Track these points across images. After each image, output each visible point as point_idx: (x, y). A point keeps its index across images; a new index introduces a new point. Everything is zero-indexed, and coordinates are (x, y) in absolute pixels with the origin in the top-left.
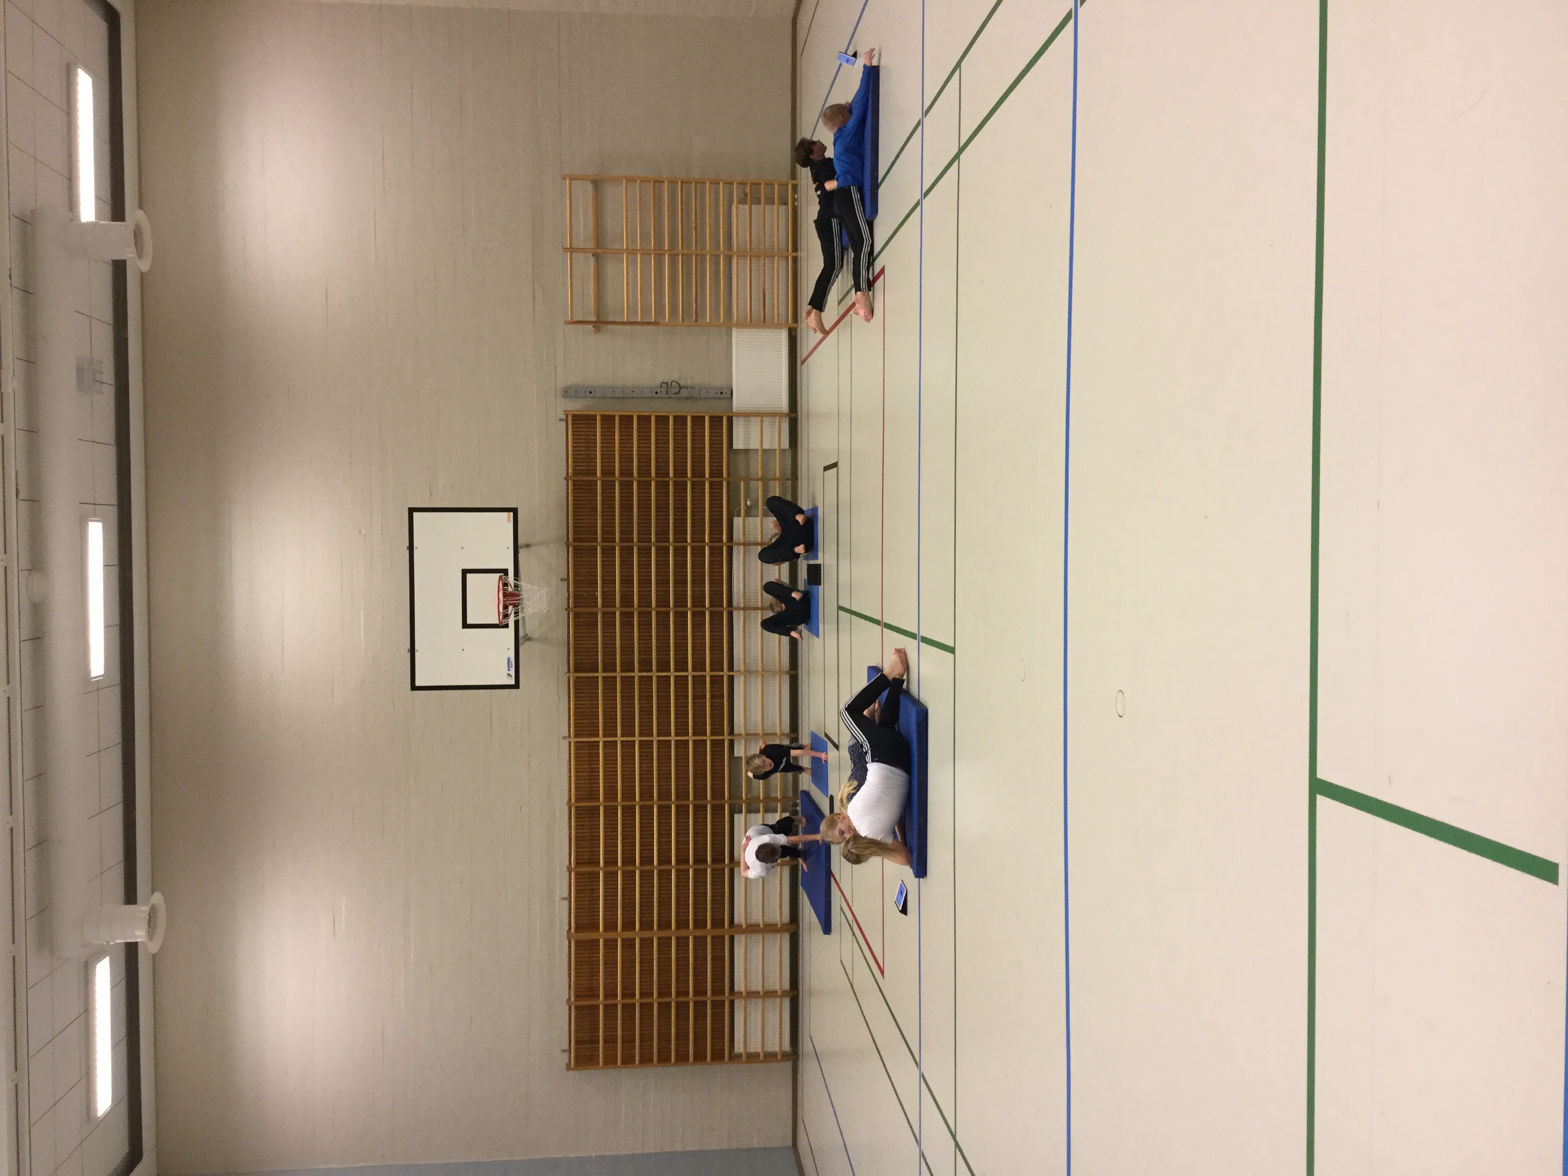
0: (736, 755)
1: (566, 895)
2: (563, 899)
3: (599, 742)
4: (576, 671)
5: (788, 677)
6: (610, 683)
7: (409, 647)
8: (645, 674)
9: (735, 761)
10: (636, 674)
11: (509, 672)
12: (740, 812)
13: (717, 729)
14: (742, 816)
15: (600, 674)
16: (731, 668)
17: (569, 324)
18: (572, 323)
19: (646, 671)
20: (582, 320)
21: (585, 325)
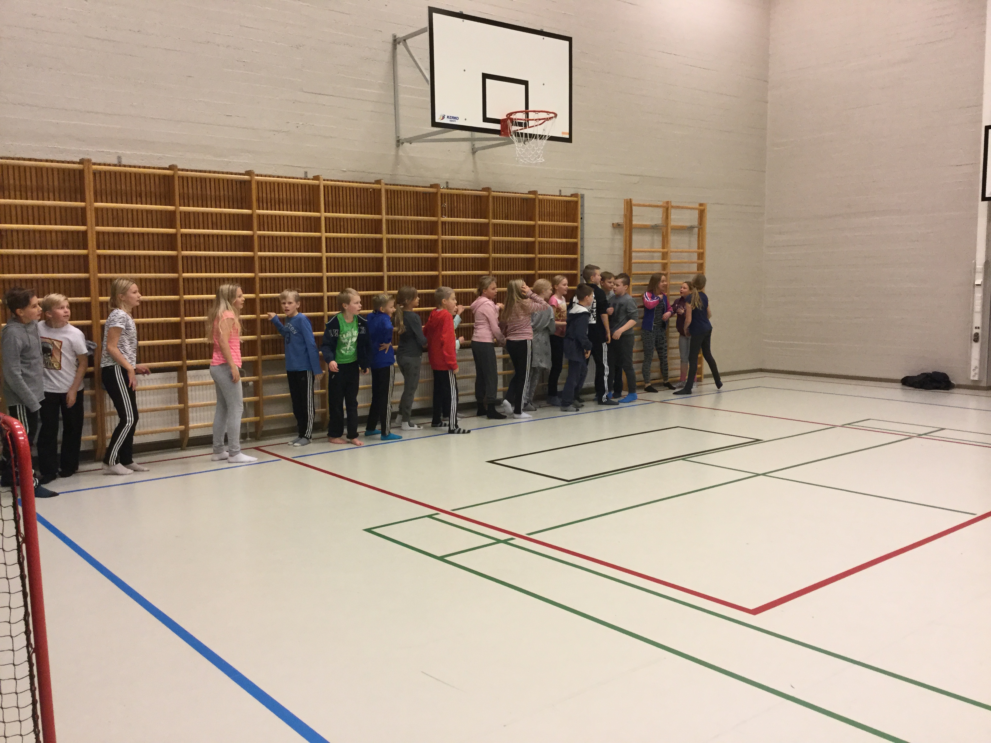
1: (124, 162)
2: (119, 158)
3: (319, 211)
4: (387, 191)
6: (376, 226)
7: (465, 13)
8: (385, 263)
10: (385, 255)
11: (446, 117)
15: (384, 217)
17: (627, 202)
18: (629, 205)
19: (388, 265)
20: (634, 213)
21: (625, 216)
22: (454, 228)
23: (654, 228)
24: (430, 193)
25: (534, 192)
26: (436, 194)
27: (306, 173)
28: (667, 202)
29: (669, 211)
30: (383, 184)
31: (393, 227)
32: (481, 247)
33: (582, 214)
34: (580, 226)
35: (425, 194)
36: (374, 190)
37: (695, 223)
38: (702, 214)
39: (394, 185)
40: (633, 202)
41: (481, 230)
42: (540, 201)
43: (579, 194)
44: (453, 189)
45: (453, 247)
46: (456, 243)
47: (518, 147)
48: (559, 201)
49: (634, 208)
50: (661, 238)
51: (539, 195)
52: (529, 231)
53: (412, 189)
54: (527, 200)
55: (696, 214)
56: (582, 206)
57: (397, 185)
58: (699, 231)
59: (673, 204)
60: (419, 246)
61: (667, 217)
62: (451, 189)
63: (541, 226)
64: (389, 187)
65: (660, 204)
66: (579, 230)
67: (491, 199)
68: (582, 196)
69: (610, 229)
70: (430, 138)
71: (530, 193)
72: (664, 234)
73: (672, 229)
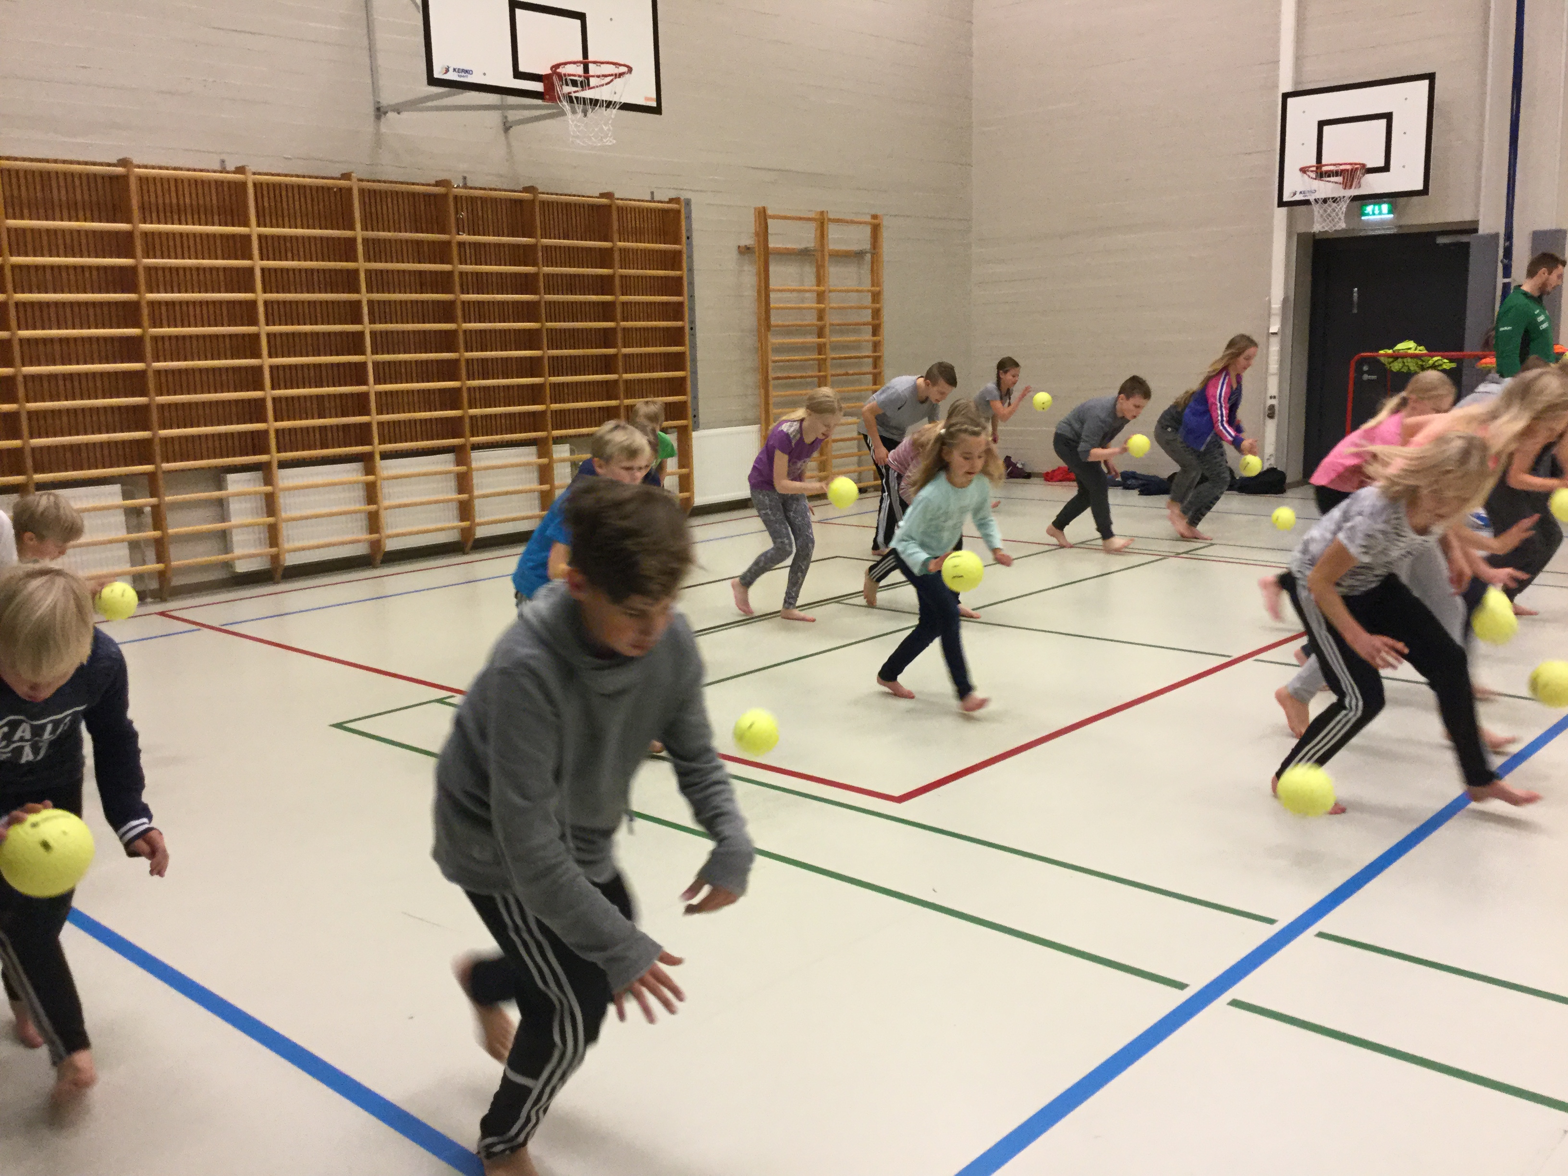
0: (231, 477)
3: (246, 224)
4: (362, 191)
5: (365, 553)
6: (346, 249)
8: (365, 310)
9: (218, 477)
10: (364, 296)
12: (126, 495)
13: (287, 440)
14: (118, 500)
15: (359, 233)
16: (385, 456)
17: (759, 213)
18: (762, 216)
19: (371, 313)
20: (770, 230)
21: (757, 234)
22: (480, 253)
23: (803, 255)
24: (435, 196)
25: (608, 195)
26: (445, 196)
27: (223, 161)
28: (822, 213)
29: (825, 226)
30: (354, 180)
31: (376, 250)
32: (526, 284)
33: (689, 230)
34: (685, 250)
35: (427, 196)
36: (340, 189)
37: (867, 246)
38: (876, 230)
39: (374, 181)
40: (769, 212)
41: (523, 255)
42: (620, 209)
43: (682, 198)
44: (476, 188)
45: (480, 283)
46: (485, 278)
47: (573, 121)
48: (651, 210)
49: (770, 221)
50: (815, 270)
51: (618, 199)
52: (604, 258)
53: (404, 187)
54: (599, 207)
55: (868, 230)
56: (689, 217)
57: (379, 181)
58: (872, 257)
59: (831, 216)
60: (424, 281)
61: (822, 235)
62: (471, 188)
63: (622, 250)
64: (365, 184)
65: (812, 215)
66: (685, 257)
67: (537, 204)
68: (688, 203)
69: (734, 254)
70: (430, 104)
71: (602, 195)
72: (819, 263)
73: (830, 255)
